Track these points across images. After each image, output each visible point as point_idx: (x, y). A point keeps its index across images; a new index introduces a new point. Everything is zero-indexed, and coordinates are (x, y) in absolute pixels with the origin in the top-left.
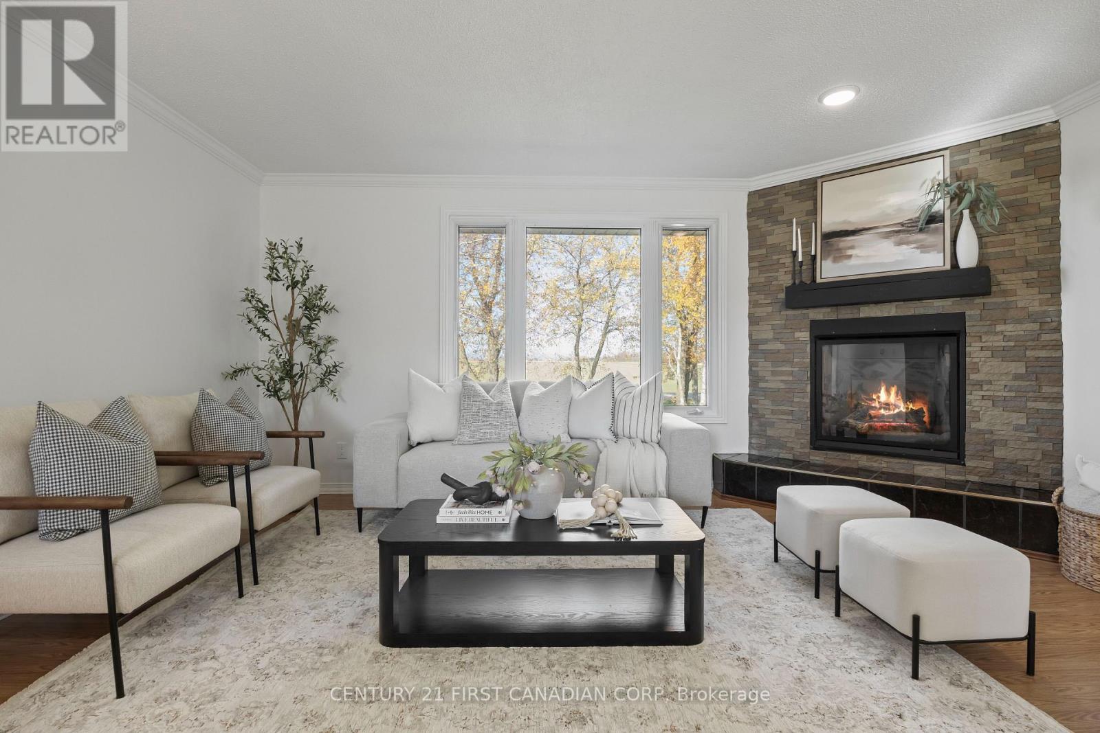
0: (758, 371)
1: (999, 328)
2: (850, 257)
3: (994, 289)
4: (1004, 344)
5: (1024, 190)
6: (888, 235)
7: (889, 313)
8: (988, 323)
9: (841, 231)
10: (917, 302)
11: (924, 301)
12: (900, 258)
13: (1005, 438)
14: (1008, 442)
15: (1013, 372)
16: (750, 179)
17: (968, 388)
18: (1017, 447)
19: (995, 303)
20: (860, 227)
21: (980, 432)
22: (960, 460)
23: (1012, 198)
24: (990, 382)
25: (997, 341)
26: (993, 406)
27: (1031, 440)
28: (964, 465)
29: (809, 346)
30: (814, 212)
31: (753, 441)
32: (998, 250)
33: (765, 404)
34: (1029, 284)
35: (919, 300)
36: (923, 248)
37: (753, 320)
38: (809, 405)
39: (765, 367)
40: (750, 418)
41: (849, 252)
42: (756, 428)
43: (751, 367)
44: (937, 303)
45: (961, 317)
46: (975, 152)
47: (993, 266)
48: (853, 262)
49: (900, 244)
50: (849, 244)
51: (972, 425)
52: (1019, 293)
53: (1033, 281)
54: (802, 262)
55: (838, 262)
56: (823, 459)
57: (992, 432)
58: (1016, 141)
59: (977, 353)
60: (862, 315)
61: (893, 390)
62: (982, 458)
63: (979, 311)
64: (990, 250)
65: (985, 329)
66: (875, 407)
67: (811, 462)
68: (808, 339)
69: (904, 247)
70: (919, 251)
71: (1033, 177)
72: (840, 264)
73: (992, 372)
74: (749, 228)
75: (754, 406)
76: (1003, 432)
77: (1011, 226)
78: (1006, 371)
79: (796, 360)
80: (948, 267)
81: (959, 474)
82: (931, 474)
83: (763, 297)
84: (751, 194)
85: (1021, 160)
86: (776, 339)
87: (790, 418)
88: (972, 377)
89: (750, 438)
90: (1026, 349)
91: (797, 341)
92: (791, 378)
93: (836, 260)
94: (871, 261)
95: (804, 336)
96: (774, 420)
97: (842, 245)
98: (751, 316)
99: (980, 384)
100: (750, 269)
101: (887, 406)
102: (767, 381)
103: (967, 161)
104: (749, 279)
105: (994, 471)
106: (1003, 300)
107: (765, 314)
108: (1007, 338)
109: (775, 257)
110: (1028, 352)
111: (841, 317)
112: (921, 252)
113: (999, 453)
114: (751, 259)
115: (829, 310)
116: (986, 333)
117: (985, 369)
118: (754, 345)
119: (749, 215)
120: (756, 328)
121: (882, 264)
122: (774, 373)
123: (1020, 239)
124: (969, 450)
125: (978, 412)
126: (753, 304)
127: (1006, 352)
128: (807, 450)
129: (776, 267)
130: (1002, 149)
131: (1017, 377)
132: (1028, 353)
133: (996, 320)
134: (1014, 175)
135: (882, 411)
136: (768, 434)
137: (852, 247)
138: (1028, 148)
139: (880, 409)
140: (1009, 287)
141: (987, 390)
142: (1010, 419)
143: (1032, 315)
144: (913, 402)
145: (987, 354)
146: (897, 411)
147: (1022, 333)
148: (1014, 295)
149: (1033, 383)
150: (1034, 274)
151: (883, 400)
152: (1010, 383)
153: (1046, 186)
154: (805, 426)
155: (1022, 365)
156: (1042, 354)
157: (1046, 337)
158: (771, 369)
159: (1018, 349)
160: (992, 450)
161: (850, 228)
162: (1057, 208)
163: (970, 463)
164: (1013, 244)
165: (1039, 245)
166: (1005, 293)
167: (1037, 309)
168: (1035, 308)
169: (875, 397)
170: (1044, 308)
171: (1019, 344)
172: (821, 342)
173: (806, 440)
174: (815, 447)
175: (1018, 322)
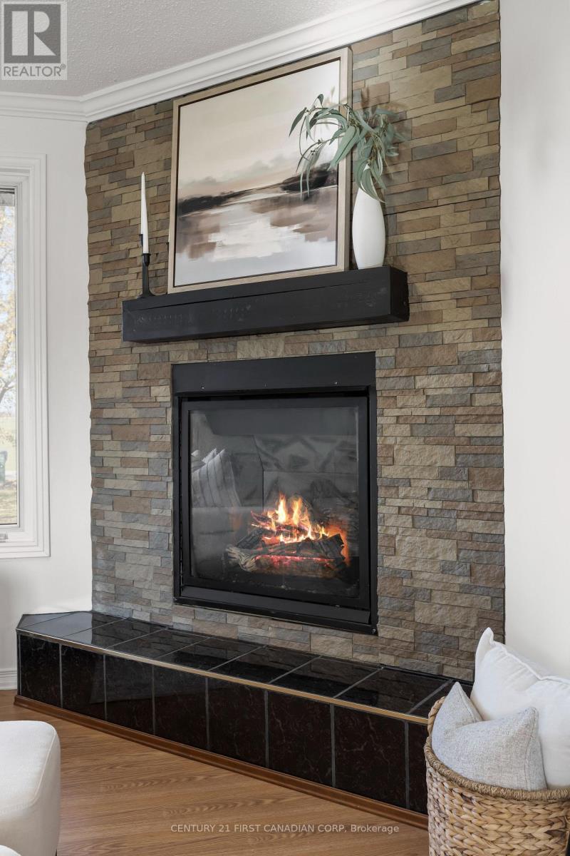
0: (102, 458)
1: (421, 382)
2: (212, 246)
3: (413, 309)
4: (427, 412)
5: (451, 125)
7: (275, 352)
8: (405, 372)
9: (202, 198)
10: (312, 332)
11: (321, 331)
12: (278, 250)
13: (429, 586)
14: (434, 593)
15: (438, 464)
16: (81, 99)
17: (381, 492)
18: (444, 602)
19: (414, 336)
20: (227, 191)
21: (396, 575)
22: (369, 628)
23: (437, 139)
24: (409, 482)
25: (416, 407)
26: (414, 527)
27: (465, 590)
28: (376, 634)
29: (170, 412)
30: (168, 164)
31: (98, 589)
32: (419, 236)
33: (115, 521)
34: (459, 300)
35: (315, 329)
36: (310, 231)
37: (97, 363)
38: (170, 521)
39: (113, 450)
40: (94, 545)
41: (213, 238)
42: (102, 563)
43: (94, 449)
44: (339, 334)
45: (368, 360)
46: (386, 53)
47: (412, 266)
48: (217, 256)
49: (277, 223)
50: (212, 223)
51: (387, 562)
52: (446, 317)
53: (463, 295)
54: (148, 255)
55: (197, 257)
56: (189, 622)
57: (411, 575)
58: (441, 33)
59: (391, 429)
60: (240, 357)
62: (399, 622)
63: (393, 350)
64: (407, 238)
65: (401, 384)
66: (272, 532)
67: (175, 627)
68: (168, 399)
69: (285, 229)
70: (303, 236)
71: (462, 101)
72: (200, 259)
73: (411, 463)
74: (89, 191)
75: (99, 523)
76: (426, 576)
77: (435, 193)
78: (428, 463)
79: (153, 438)
80: (341, 267)
81: (370, 651)
82: (333, 652)
83: (108, 319)
84: (91, 128)
85: (447, 69)
86: (126, 399)
88: (386, 472)
89: (95, 581)
90: (456, 422)
91: (155, 403)
92: (146, 472)
93: (195, 253)
94: (242, 254)
95: (163, 393)
96: (124, 549)
97: (204, 224)
98: (93, 356)
99: (394, 484)
100: (92, 267)
101: (288, 529)
102: (115, 477)
103: (374, 71)
104: (90, 285)
105: (415, 648)
106: (424, 329)
107: (110, 353)
108: (431, 402)
109: (123, 247)
110: (458, 428)
111: (212, 358)
112: (308, 239)
113: (422, 614)
114: (93, 248)
115: (194, 345)
116: (402, 391)
117: (402, 458)
118: (98, 407)
119: (88, 167)
120: (100, 377)
121: (254, 261)
122: (125, 462)
123: (445, 215)
124: (384, 606)
125: (393, 537)
127: (429, 427)
128: (169, 605)
129: (124, 264)
130: (423, 49)
131: (445, 473)
132: (460, 430)
133: (416, 368)
134: (441, 96)
135: (281, 538)
136: (117, 575)
137: (216, 229)
138: (456, 47)
139: (279, 533)
140: (433, 306)
141: (405, 497)
142: (436, 552)
143: (463, 358)
144: (326, 525)
145: (405, 429)
146: (302, 538)
147: (450, 391)
148: (440, 321)
149: (465, 484)
150: (465, 283)
151: (282, 516)
152: (435, 485)
153: (482, 117)
154: (164, 561)
155: (449, 450)
156: (477, 430)
157: (482, 400)
158: (120, 454)
159: (444, 420)
160: (412, 609)
161: (215, 193)
162: (496, 158)
163: (384, 631)
164: (438, 226)
165: (473, 228)
166: (428, 317)
167: (470, 347)
168: (467, 345)
169: (270, 516)
170: (480, 346)
171: (446, 411)
172: (187, 405)
173: (168, 587)
174: (180, 600)
175: (444, 370)
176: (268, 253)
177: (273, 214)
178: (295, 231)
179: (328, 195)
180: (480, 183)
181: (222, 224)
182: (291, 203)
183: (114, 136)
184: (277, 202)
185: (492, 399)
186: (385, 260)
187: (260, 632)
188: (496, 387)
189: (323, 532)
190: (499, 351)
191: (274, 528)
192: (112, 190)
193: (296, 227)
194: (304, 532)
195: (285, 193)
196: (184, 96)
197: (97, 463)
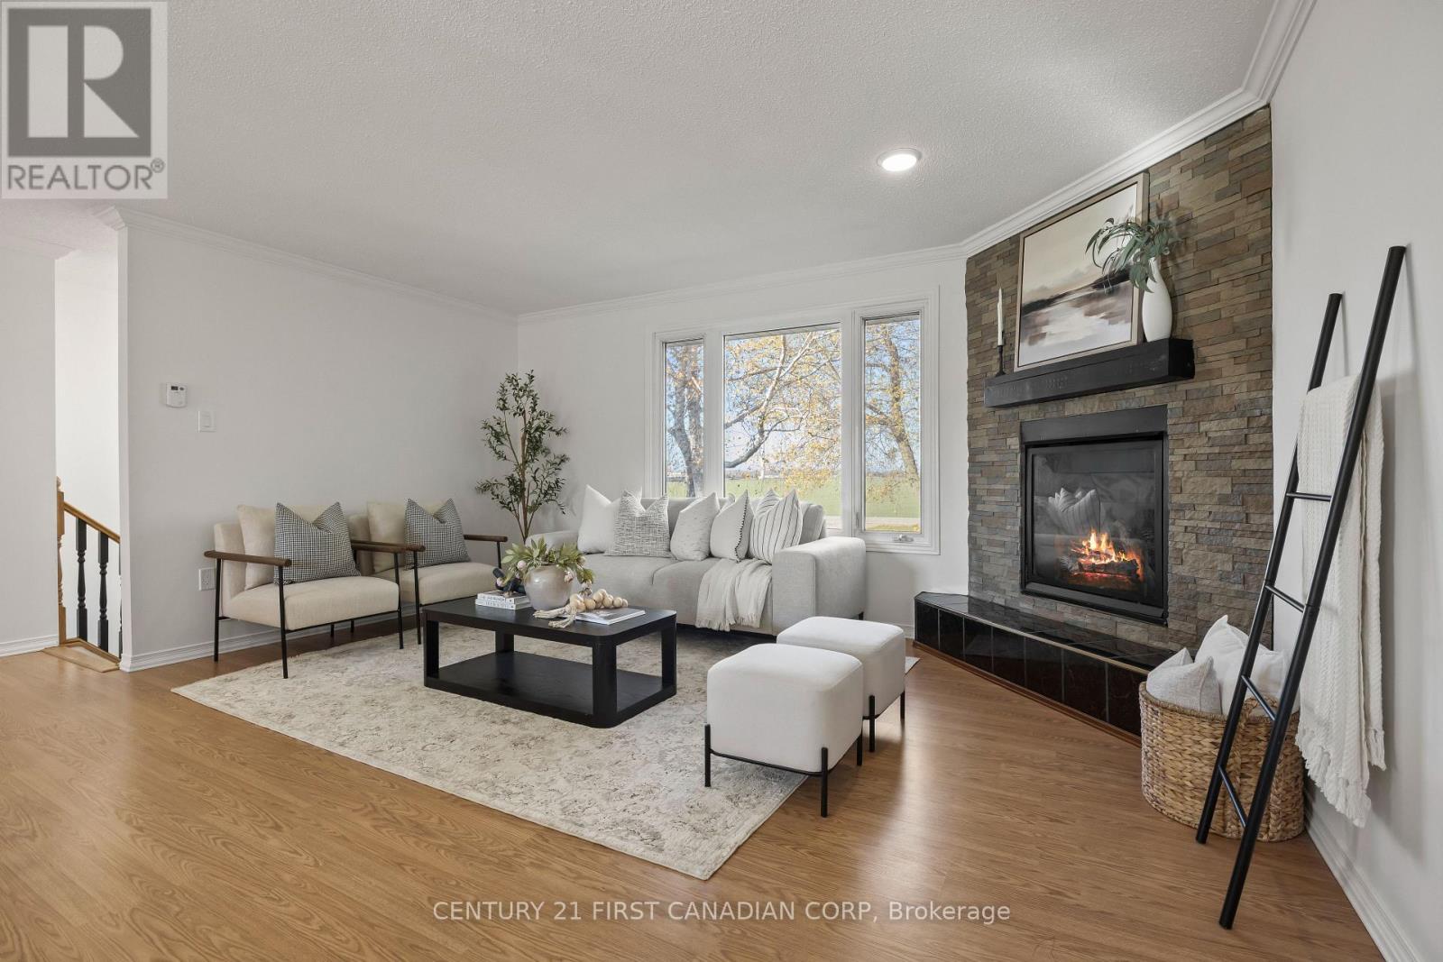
0: (976, 489)
1: (1204, 427)
2: (1044, 335)
3: (1198, 369)
4: (1208, 450)
5: (1231, 217)
6: (1079, 303)
7: (1092, 409)
8: (1190, 419)
9: (1038, 302)
10: (1119, 392)
11: (1127, 391)
12: (1089, 333)
13: (1209, 590)
14: (1213, 596)
15: (1217, 493)
16: (961, 244)
17: (1172, 515)
18: (1221, 604)
19: (1199, 390)
20: (1055, 294)
21: (1182, 581)
22: (1161, 621)
23: (1218, 230)
24: (1193, 507)
25: (1201, 447)
26: (1197, 542)
27: (1239, 595)
28: (1167, 625)
29: (1019, 456)
30: (1017, 279)
31: (972, 580)
32: (1203, 310)
33: (983, 534)
34: (1236, 358)
35: (1121, 390)
36: (1112, 317)
37: (973, 423)
38: (1018, 535)
39: (982, 483)
40: (970, 550)
41: (1045, 329)
42: (975, 562)
43: (970, 483)
44: (1139, 392)
45: (1162, 410)
46: (1176, 169)
47: (1197, 335)
48: (1046, 342)
49: (1089, 314)
51: (1175, 570)
52: (1225, 374)
53: (1241, 353)
54: (1001, 346)
56: (1031, 608)
57: (1195, 581)
58: (1221, 145)
59: (1179, 465)
61: (1103, 534)
62: (1185, 618)
63: (1181, 403)
64: (1192, 312)
65: (1188, 429)
66: (1086, 555)
67: (1021, 610)
68: (1018, 447)
69: (1094, 317)
70: (1107, 321)
71: (1238, 196)
73: (1195, 491)
74: (968, 305)
75: (973, 535)
76: (1208, 582)
77: (1216, 274)
78: (1209, 491)
79: (1008, 475)
80: (1135, 342)
81: (1162, 639)
82: (1133, 639)
83: (979, 393)
84: (970, 261)
85: (1225, 174)
86: (991, 448)
87: (1003, 550)
88: (1176, 499)
89: (970, 575)
90: (1233, 458)
91: (1009, 450)
92: (1003, 499)
93: (1033, 340)
94: (1064, 339)
95: (1014, 443)
96: (990, 554)
97: (1039, 320)
98: (970, 418)
99: (1181, 509)
100: (970, 357)
101: (1098, 554)
102: (984, 503)
103: (1167, 185)
104: (968, 370)
106: (1207, 384)
107: (980, 416)
108: (1212, 442)
109: (987, 342)
110: (1234, 462)
111: (1047, 416)
112: (1110, 323)
114: (971, 344)
115: (1034, 407)
116: (1188, 434)
117: (1188, 488)
118: (973, 454)
119: (967, 288)
120: (974, 433)
121: (1073, 343)
122: (990, 492)
123: (1224, 291)
124: (1173, 604)
125: (1180, 550)
126: (972, 403)
127: (1210, 463)
128: (1017, 594)
129: (990, 353)
130: (1206, 160)
131: (1224, 500)
132: (1236, 464)
133: (1199, 416)
134: (1221, 196)
135: (1094, 560)
136: (984, 572)
137: (1046, 323)
138: (1234, 154)
139: (1091, 557)
140: (1214, 365)
141: (1190, 519)
142: (1215, 563)
143: (1239, 405)
145: (1190, 465)
147: (1228, 433)
148: (1220, 377)
149: (1240, 509)
150: (1241, 344)
151: (1093, 545)
152: (1214, 509)
153: (1257, 206)
154: (1013, 563)
155: (1227, 480)
156: (1251, 464)
157: (1255, 439)
158: (987, 487)
159: (1224, 457)
160: (1195, 608)
161: (1047, 297)
162: (1268, 238)
163: (1173, 624)
164: (1218, 301)
165: (1248, 298)
166: (1210, 374)
167: (1245, 396)
168: (1242, 396)
169: (1083, 544)
170: (1254, 394)
171: (1225, 450)
172: (1032, 451)
173: (1017, 582)
174: (1025, 592)
175: (1223, 416)
176: (1081, 338)
177: (1086, 307)
178: (1102, 318)
179: (1126, 287)
180: (1253, 261)
181: (1050, 319)
182: (1099, 297)
183: (983, 265)
184: (1089, 298)
185: (1264, 437)
186: (1171, 335)
187: (1080, 619)
188: (1268, 428)
189: (1123, 558)
190: (1270, 398)
191: (1088, 553)
192: (983, 302)
193: (1102, 315)
194: (1110, 557)
195: (1095, 291)
196: (1029, 229)
197: (972, 493)
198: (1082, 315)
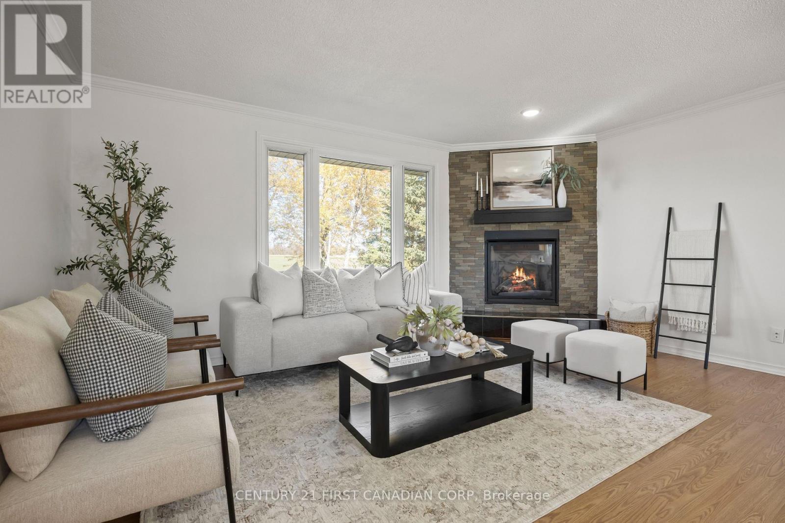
0: (455, 260)
1: (573, 238)
2: (508, 197)
3: (573, 219)
4: (575, 246)
5: (584, 172)
6: (526, 187)
7: (524, 228)
8: (569, 235)
9: (503, 182)
10: (538, 223)
11: (541, 223)
12: (533, 200)
13: (576, 291)
14: (576, 293)
15: (579, 259)
16: (453, 145)
17: (560, 267)
18: (580, 295)
19: (572, 226)
20: (513, 181)
21: (566, 289)
22: (556, 304)
23: (581, 175)
24: (569, 264)
25: (572, 244)
26: (570, 276)
27: (585, 291)
28: (558, 305)
29: (484, 245)
30: (488, 169)
32: (573, 200)
33: (459, 280)
34: (585, 217)
36: (543, 195)
37: (452, 230)
38: (484, 279)
39: (459, 258)
41: (508, 194)
43: (450, 257)
44: (547, 224)
45: (557, 232)
46: (564, 150)
47: (572, 207)
48: (509, 200)
50: (508, 190)
51: (562, 286)
52: (581, 221)
53: (587, 216)
55: (502, 199)
57: (570, 288)
58: (581, 148)
59: (564, 250)
60: (512, 229)
61: (522, 270)
62: (566, 301)
63: (565, 229)
65: (568, 238)
67: (485, 311)
68: (484, 241)
70: (541, 197)
71: (586, 166)
72: (503, 200)
73: (570, 259)
74: (450, 174)
75: (453, 281)
76: (574, 288)
78: (575, 259)
79: (477, 254)
80: (554, 206)
81: (556, 310)
82: (544, 312)
83: (458, 216)
84: (451, 154)
85: (582, 158)
86: (465, 241)
87: (474, 287)
88: (562, 262)
90: (584, 248)
91: (478, 243)
92: (474, 264)
93: (501, 198)
95: (481, 240)
97: (504, 190)
98: (451, 227)
99: (565, 265)
100: (450, 199)
101: (519, 278)
102: (460, 266)
104: (450, 205)
105: (571, 308)
106: (575, 224)
107: (459, 227)
108: (576, 243)
109: (465, 193)
111: (501, 230)
112: (542, 198)
113: (573, 298)
114: (451, 193)
115: (494, 225)
116: (567, 240)
117: (567, 258)
118: (453, 244)
119: (450, 166)
120: (454, 234)
122: (464, 261)
123: (581, 195)
124: (561, 297)
125: (564, 279)
126: (452, 220)
127: (576, 250)
128: (483, 305)
129: (465, 199)
130: (575, 151)
131: (580, 261)
132: (585, 250)
133: (572, 234)
134: (580, 164)
135: (517, 281)
137: (509, 192)
138: (585, 152)
139: (516, 280)
140: (577, 218)
141: (568, 268)
142: (577, 282)
143: (586, 232)
144: (529, 276)
145: (568, 250)
146: (523, 280)
147: (582, 240)
148: (579, 222)
149: (586, 264)
150: (587, 213)
151: (517, 275)
152: (578, 264)
153: (592, 171)
154: (482, 291)
155: (582, 255)
156: (590, 250)
157: (591, 243)
158: (463, 259)
159: (580, 248)
160: (570, 297)
161: (508, 181)
162: (596, 182)
163: (561, 304)
164: (579, 198)
165: (589, 199)
166: (575, 221)
167: (588, 229)
168: (587, 229)
169: (514, 274)
170: (590, 229)
171: (581, 245)
172: (490, 244)
173: (482, 299)
174: (488, 302)
175: (581, 235)
177: (529, 190)
179: (549, 187)
180: (591, 188)
181: (511, 190)
182: (536, 187)
183: (462, 158)
184: (531, 186)
185: (595, 242)
186: (567, 207)
187: (518, 309)
188: (595, 239)
189: (528, 278)
190: (596, 231)
191: (515, 278)
192: (459, 175)
193: (538, 194)
194: (523, 278)
195: (534, 184)
196: (494, 150)
197: (452, 261)
198: (528, 192)
